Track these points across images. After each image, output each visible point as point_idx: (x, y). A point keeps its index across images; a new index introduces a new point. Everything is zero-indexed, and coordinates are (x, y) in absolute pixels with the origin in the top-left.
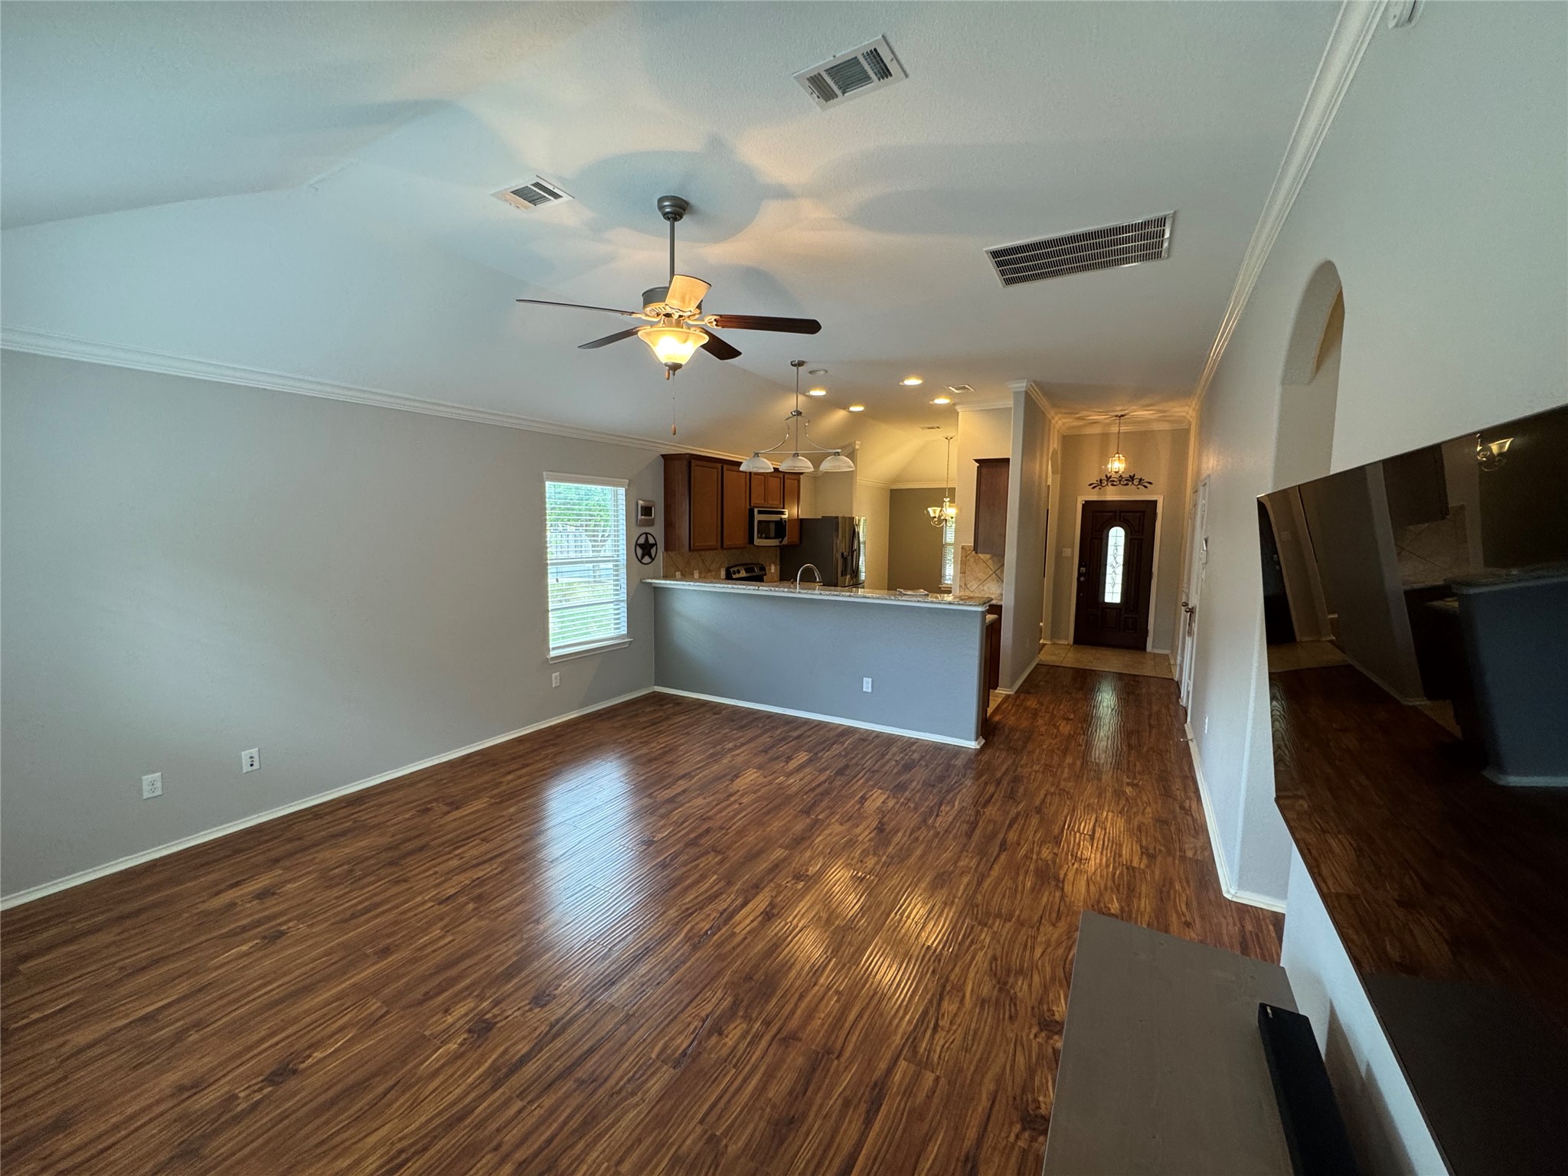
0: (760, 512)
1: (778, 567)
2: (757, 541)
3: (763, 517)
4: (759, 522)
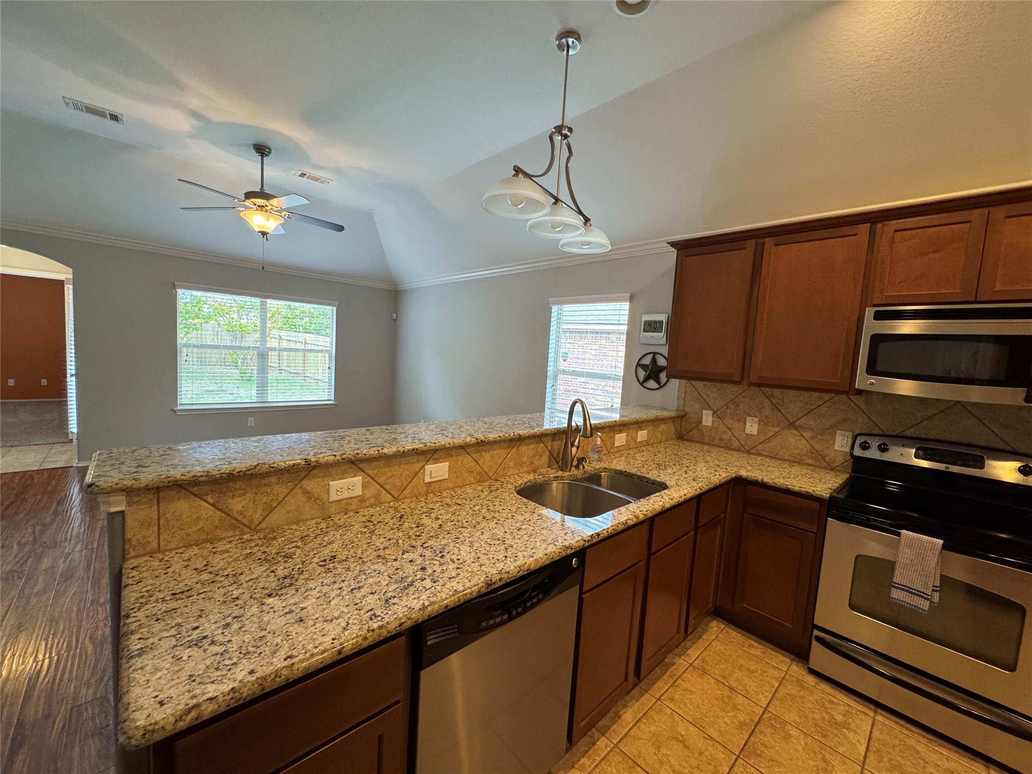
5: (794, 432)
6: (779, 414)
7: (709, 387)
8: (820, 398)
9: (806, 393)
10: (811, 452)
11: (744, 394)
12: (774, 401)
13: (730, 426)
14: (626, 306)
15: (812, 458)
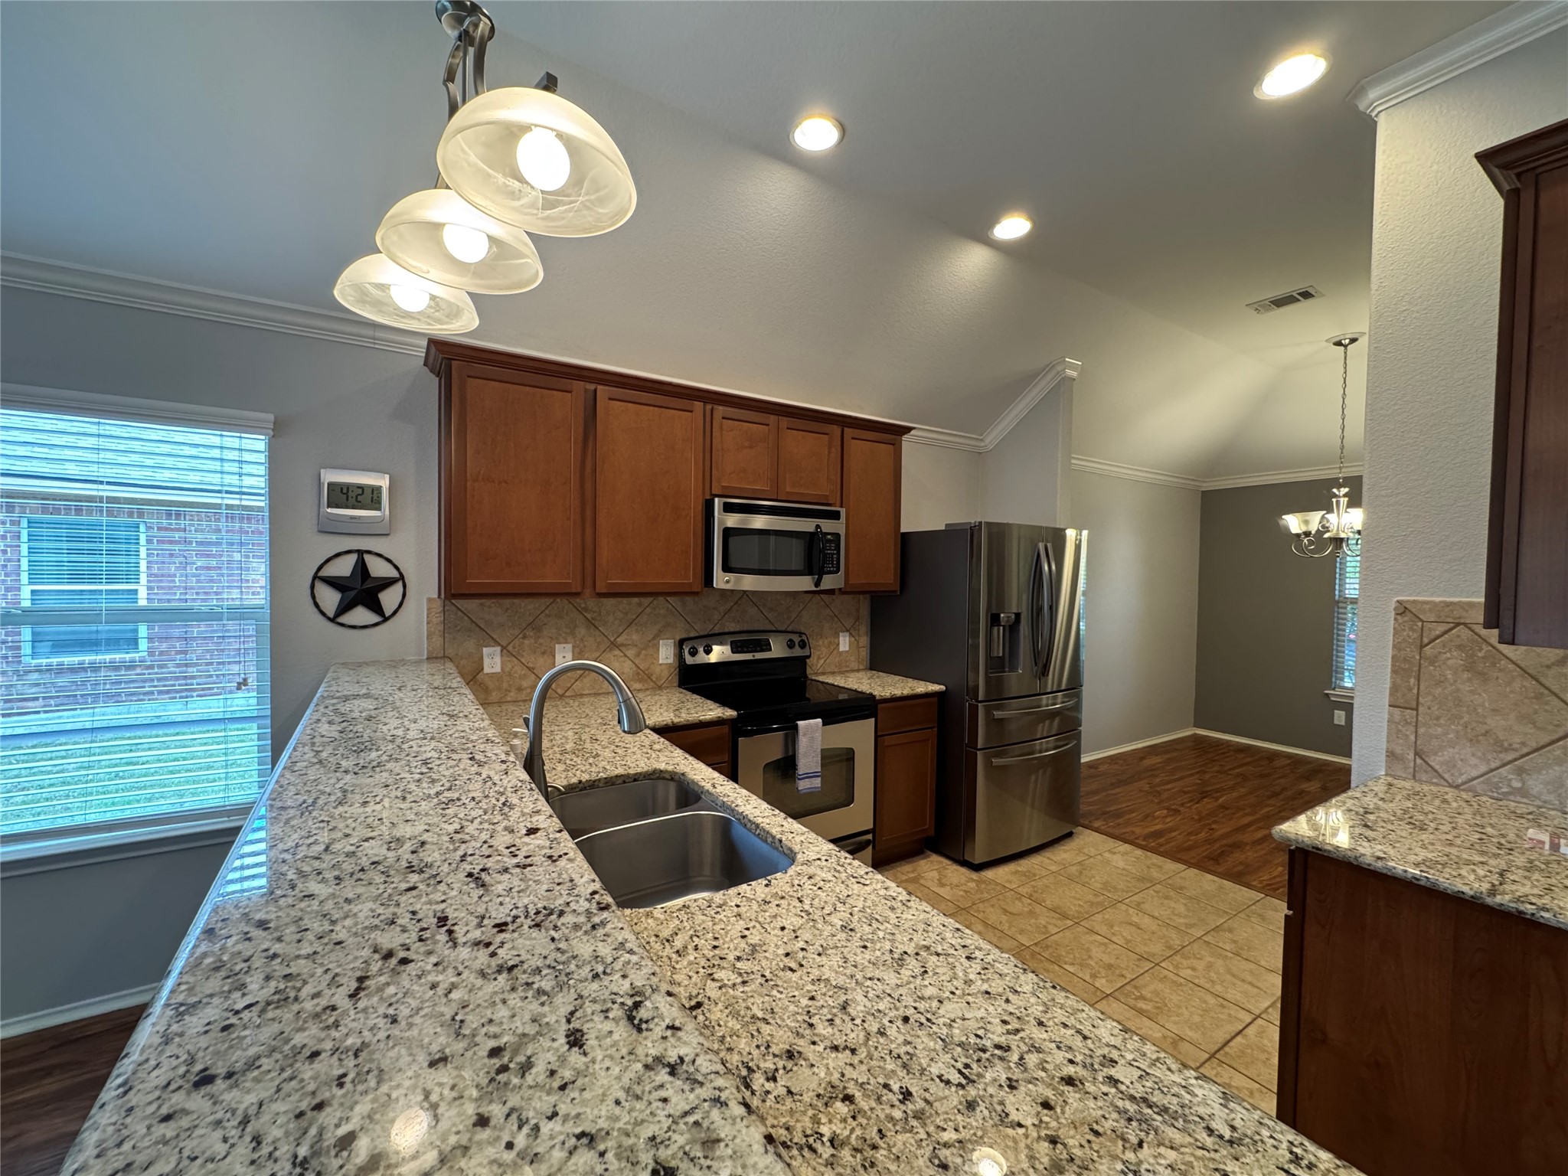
0: (728, 508)
1: (865, 641)
2: (721, 579)
3: (733, 520)
4: (728, 532)
5: (617, 652)
6: (598, 633)
7: (490, 607)
8: (640, 605)
9: (625, 600)
10: (638, 674)
11: (547, 612)
12: (589, 616)
13: (531, 665)
14: (257, 444)
15: (640, 681)
